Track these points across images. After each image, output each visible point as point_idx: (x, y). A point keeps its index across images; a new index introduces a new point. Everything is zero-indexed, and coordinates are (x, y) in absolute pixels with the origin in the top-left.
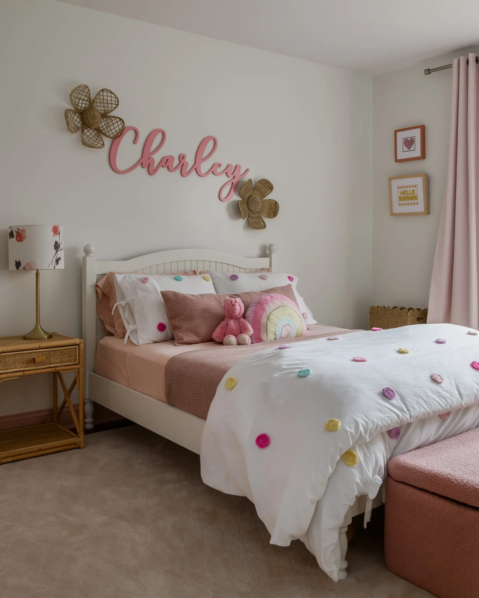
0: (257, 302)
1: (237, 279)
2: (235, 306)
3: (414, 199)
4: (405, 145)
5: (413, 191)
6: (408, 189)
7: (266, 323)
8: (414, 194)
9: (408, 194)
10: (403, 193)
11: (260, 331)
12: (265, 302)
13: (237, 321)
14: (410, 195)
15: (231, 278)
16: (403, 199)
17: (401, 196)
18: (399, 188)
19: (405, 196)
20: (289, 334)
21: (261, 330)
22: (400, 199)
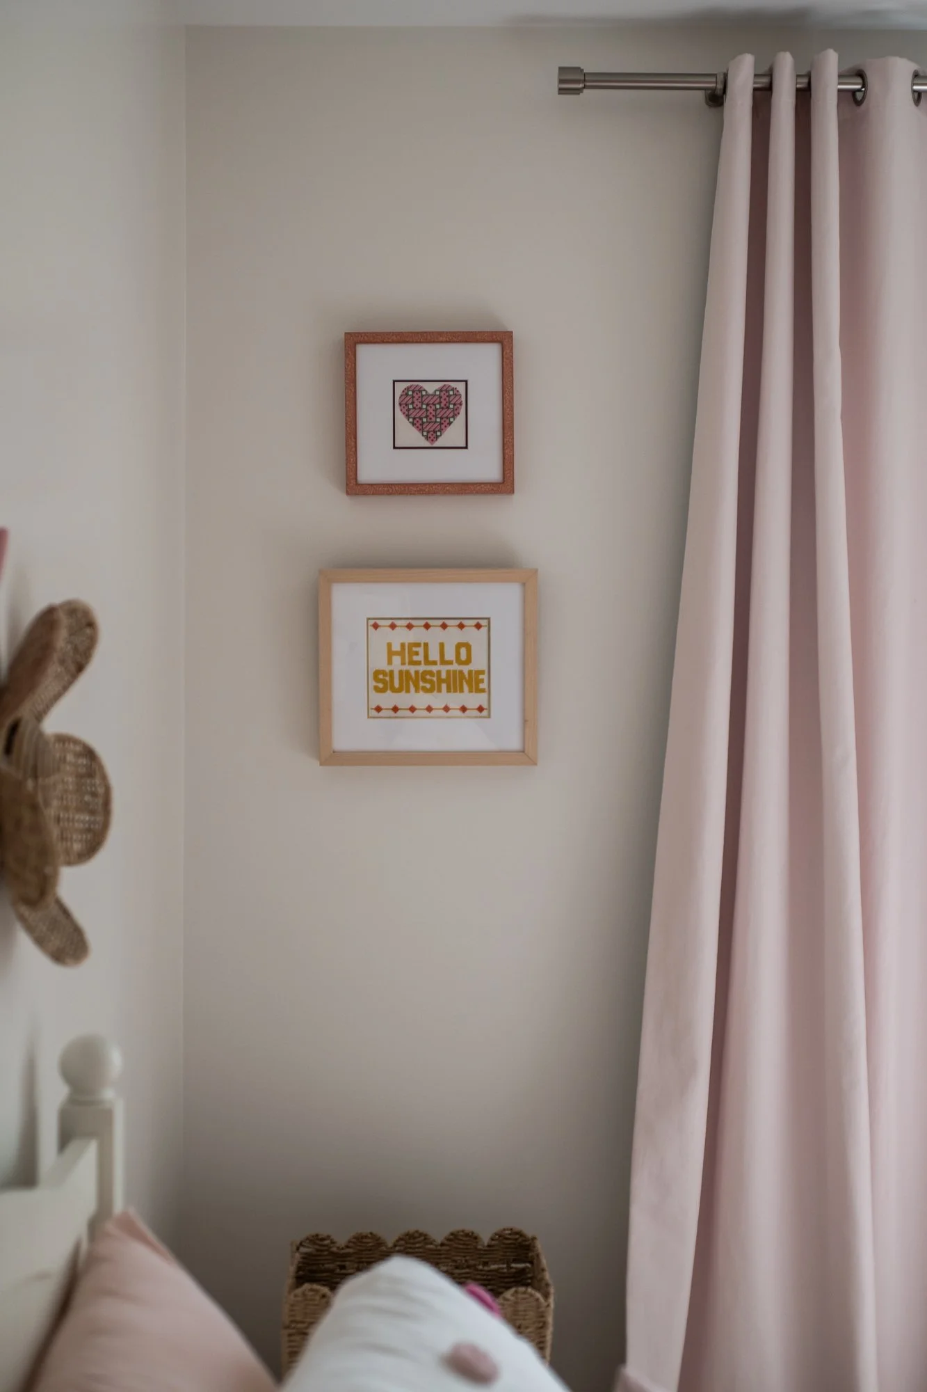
3: (466, 688)
4: (408, 416)
5: (463, 651)
6: (434, 637)
8: (468, 661)
9: (434, 663)
10: (401, 653)
14: (444, 669)
16: (397, 684)
17: (387, 669)
18: (376, 626)
19: (412, 669)
22: (383, 682)
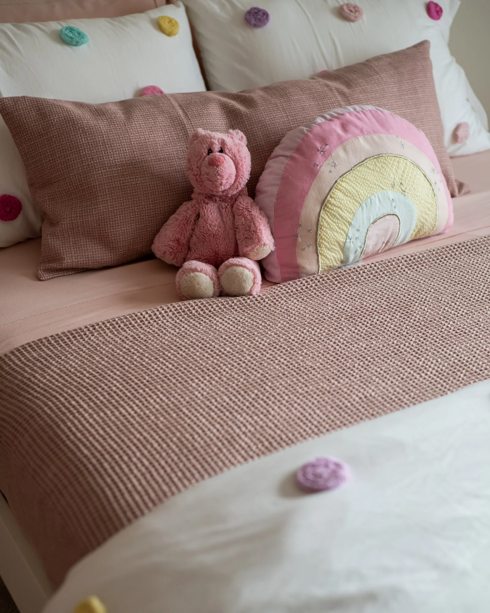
0: (295, 145)
1: (265, 24)
2: (218, 166)
7: (314, 220)
11: (294, 244)
12: (318, 145)
13: (229, 207)
15: (246, 19)
20: (391, 241)
21: (300, 239)
